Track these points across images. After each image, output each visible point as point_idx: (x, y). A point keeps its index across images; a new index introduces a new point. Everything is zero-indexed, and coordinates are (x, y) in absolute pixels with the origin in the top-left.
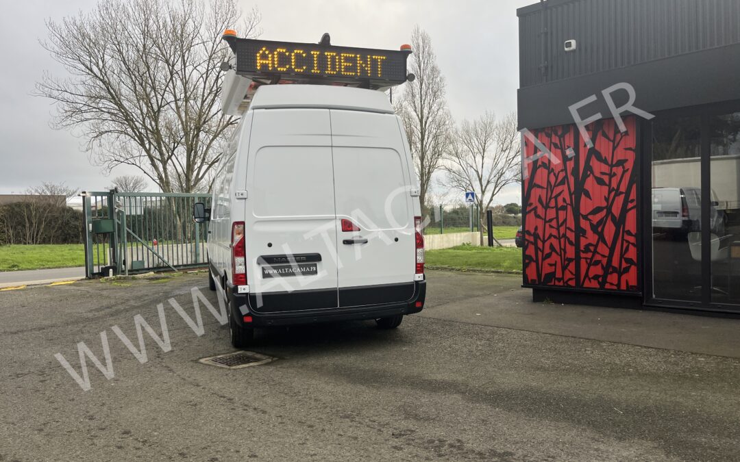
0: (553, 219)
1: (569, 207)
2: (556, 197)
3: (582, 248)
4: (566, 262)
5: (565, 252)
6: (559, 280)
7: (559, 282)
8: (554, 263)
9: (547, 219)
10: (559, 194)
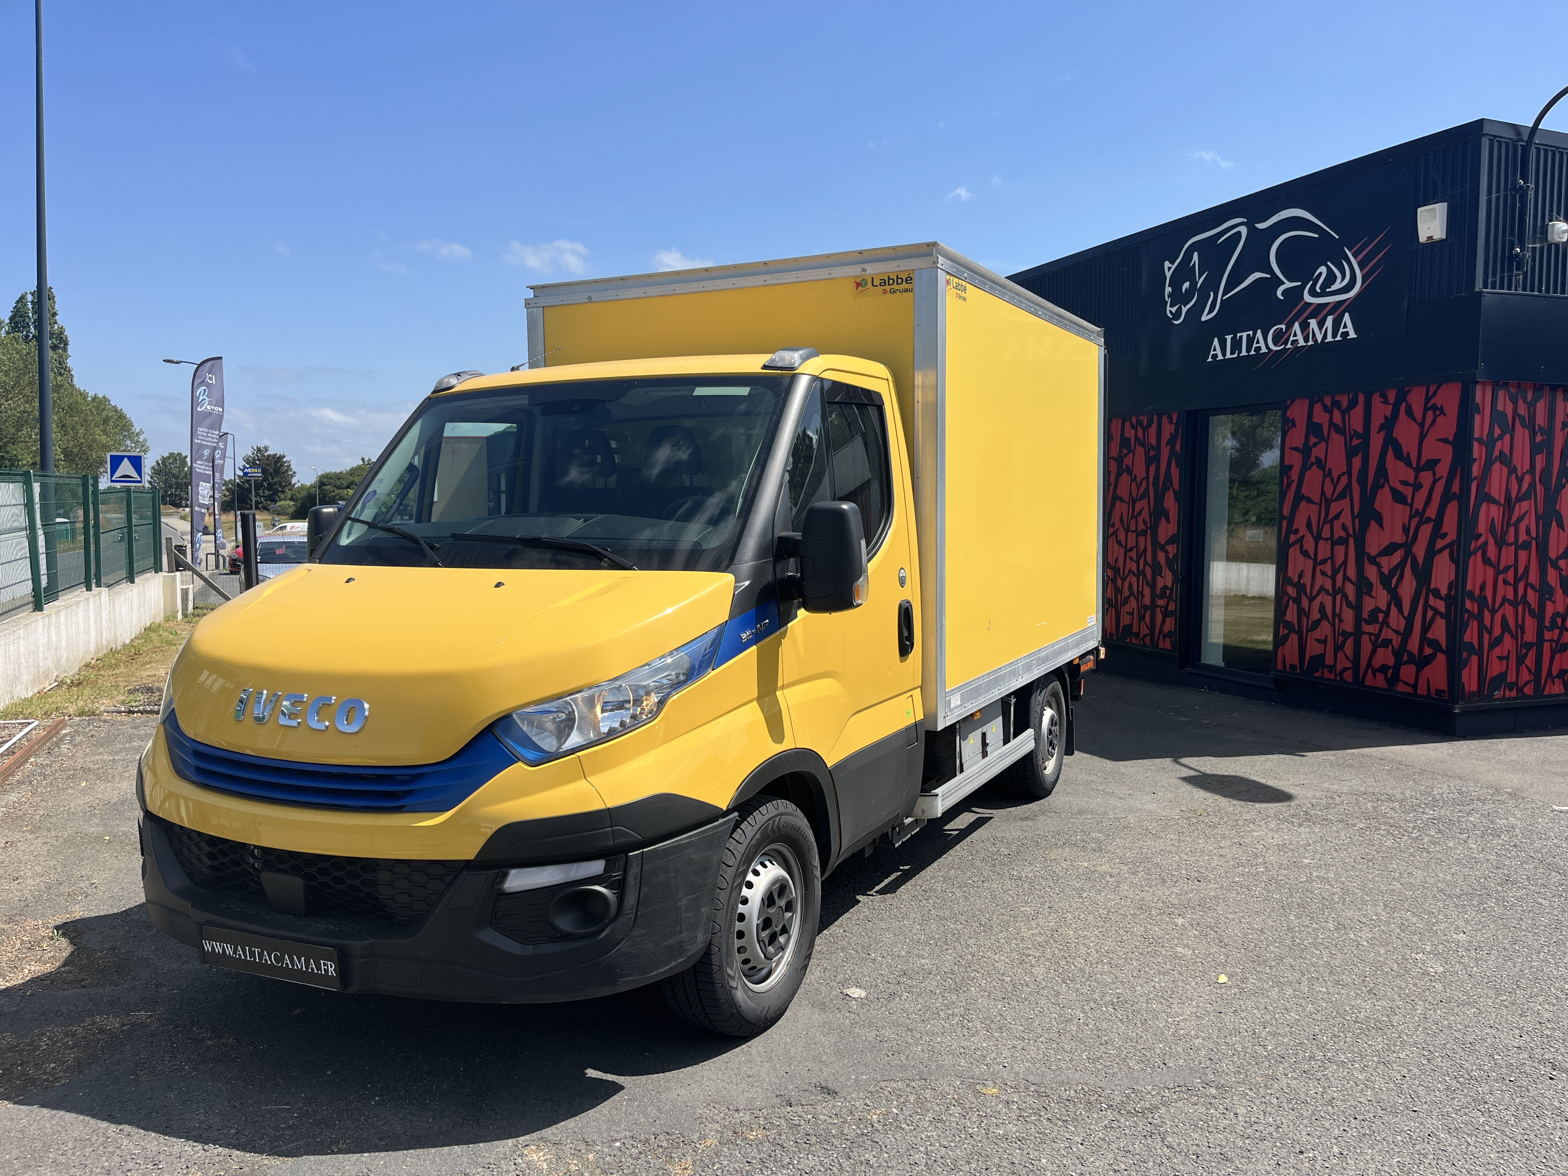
0: (1511, 566)
1: (1534, 542)
2: (1517, 525)
3: (1547, 624)
4: (1524, 651)
5: (1523, 632)
6: (1511, 687)
7: (1511, 690)
8: (1505, 654)
9: (1501, 568)
10: (1520, 519)
